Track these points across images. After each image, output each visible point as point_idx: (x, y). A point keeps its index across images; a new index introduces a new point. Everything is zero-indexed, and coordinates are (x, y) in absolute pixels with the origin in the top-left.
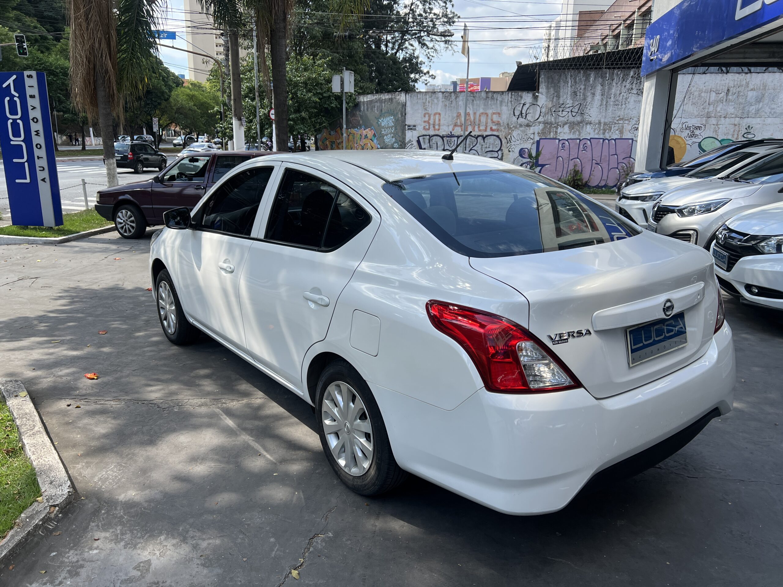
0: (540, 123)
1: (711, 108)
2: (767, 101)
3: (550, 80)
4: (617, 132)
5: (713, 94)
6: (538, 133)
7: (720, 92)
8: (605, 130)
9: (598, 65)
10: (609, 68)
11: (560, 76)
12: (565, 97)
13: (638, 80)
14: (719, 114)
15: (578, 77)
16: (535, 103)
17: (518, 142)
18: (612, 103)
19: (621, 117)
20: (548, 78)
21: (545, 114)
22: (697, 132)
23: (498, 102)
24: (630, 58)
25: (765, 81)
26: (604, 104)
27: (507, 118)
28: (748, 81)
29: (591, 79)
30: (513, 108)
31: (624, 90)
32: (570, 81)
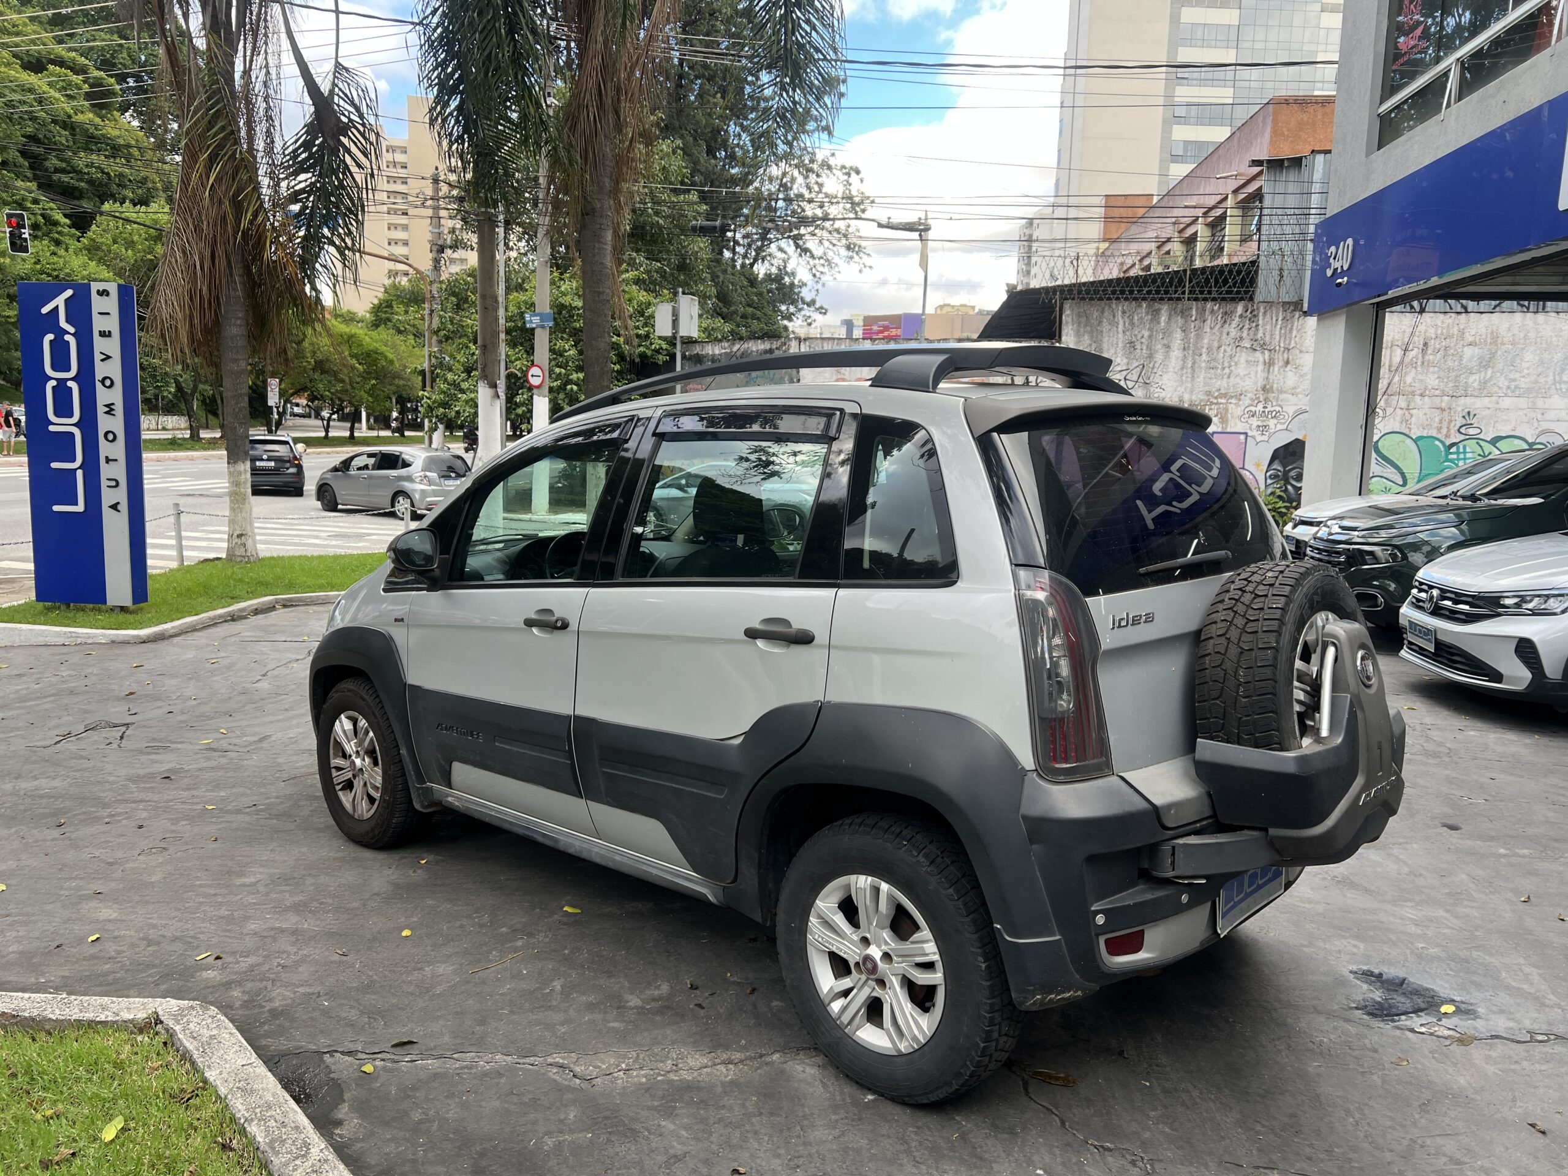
1: (1395, 378)
2: (1501, 366)
3: (1083, 320)
4: (1215, 419)
5: (1397, 353)
7: (1410, 348)
9: (1175, 293)
10: (1196, 299)
11: (1103, 312)
12: (1112, 351)
13: (1253, 322)
14: (1410, 389)
15: (1138, 314)
18: (1203, 365)
19: (1223, 391)
20: (1079, 315)
24: (1235, 282)
25: (1495, 328)
26: (1189, 365)
28: (1462, 327)
29: (1163, 319)
31: (1224, 340)
32: (1121, 323)
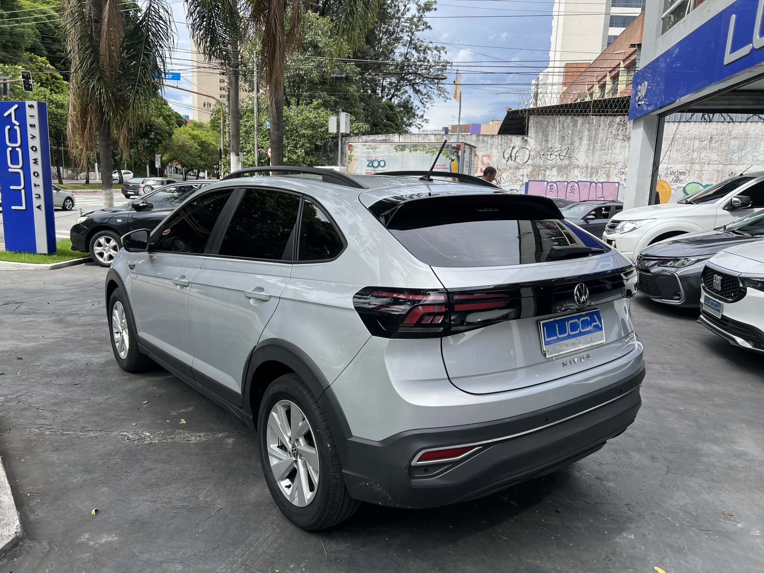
0: (529, 165)
1: (695, 155)
2: (749, 149)
3: (539, 125)
4: (604, 176)
5: (697, 142)
6: (527, 175)
7: (704, 139)
8: (592, 174)
9: (585, 112)
10: (595, 115)
11: (549, 121)
12: (553, 141)
13: (624, 126)
14: (703, 161)
15: (566, 122)
16: (524, 147)
17: (507, 184)
18: (598, 148)
19: (608, 162)
20: (537, 123)
21: (534, 157)
22: (682, 177)
23: (489, 145)
24: (616, 107)
25: (747, 130)
26: (591, 148)
27: (497, 160)
28: (730, 129)
29: (579, 125)
30: (503, 150)
31: (610, 135)
32: (558, 126)
